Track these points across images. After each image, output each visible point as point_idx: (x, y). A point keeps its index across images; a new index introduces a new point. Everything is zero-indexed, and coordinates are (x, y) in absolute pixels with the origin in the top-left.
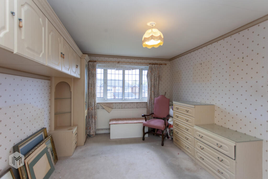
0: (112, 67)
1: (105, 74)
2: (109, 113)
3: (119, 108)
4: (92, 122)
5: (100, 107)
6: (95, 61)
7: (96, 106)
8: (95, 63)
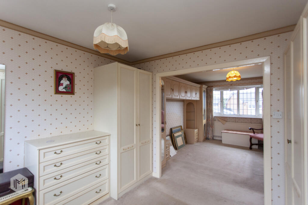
0: (227, 89)
1: (222, 94)
2: (224, 124)
3: (233, 122)
4: (210, 129)
5: (217, 120)
6: (212, 87)
7: (213, 118)
8: (212, 88)
